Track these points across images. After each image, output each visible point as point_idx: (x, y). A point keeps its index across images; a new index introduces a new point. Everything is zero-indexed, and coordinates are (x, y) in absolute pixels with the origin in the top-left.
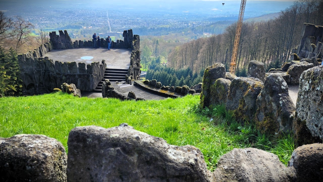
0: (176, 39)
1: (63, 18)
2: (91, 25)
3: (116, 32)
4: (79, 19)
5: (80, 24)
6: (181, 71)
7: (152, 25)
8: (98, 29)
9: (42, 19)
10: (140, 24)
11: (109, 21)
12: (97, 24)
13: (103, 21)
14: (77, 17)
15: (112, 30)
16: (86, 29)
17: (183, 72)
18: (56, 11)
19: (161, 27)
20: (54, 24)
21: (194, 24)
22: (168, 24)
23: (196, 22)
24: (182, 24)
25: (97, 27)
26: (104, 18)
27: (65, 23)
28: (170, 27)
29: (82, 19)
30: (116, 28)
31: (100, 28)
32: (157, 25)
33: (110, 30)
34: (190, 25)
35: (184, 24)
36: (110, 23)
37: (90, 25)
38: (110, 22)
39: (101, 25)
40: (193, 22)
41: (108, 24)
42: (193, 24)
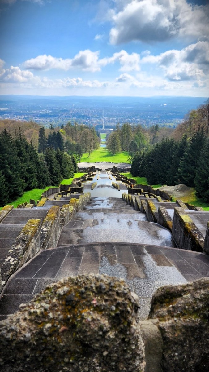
3: (108, 129)
11: (103, 120)
26: (98, 116)
29: (76, 117)
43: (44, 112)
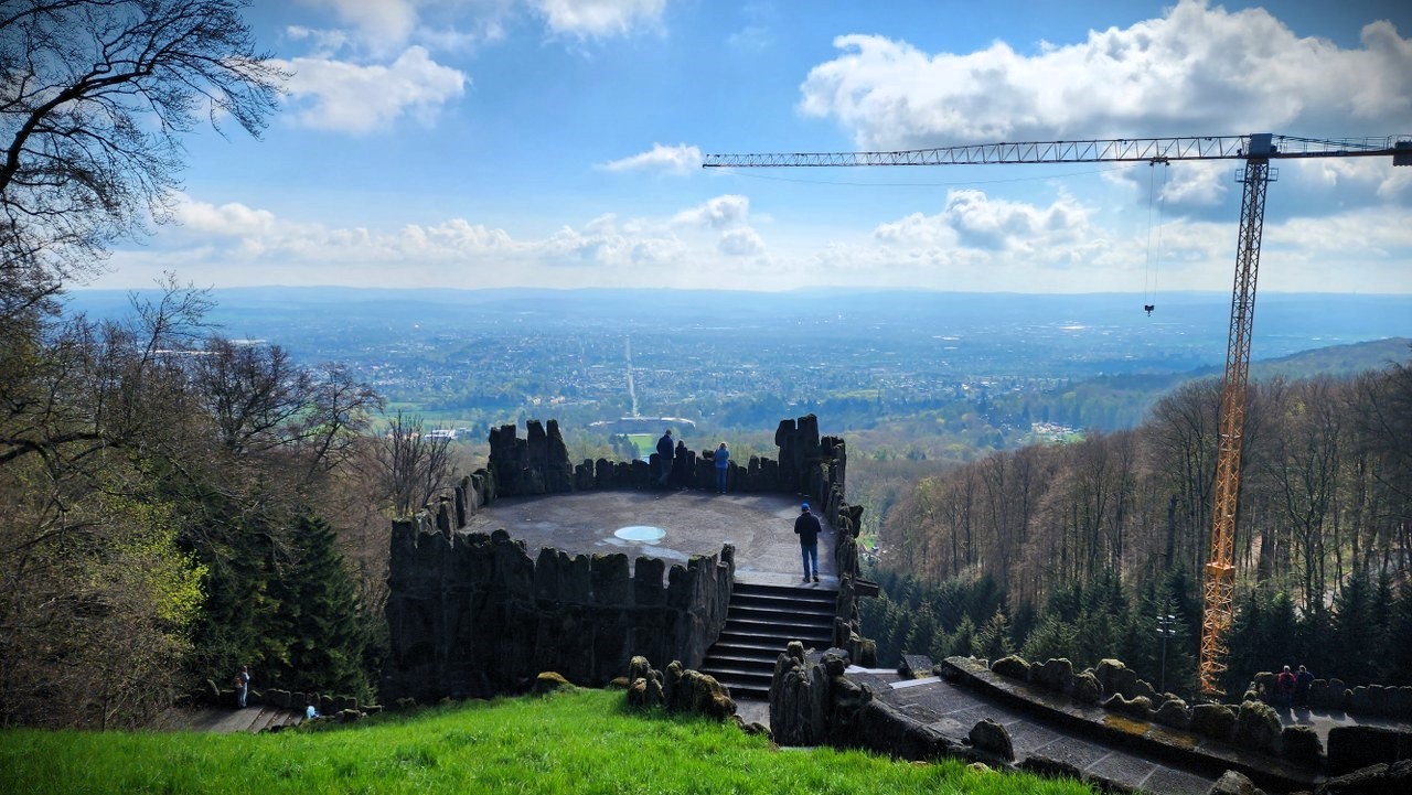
0: (909, 445)
1: (459, 365)
2: (562, 393)
3: (656, 418)
4: (517, 371)
5: (518, 386)
6: (953, 588)
7: (806, 390)
8: (589, 406)
9: (380, 371)
10: (753, 386)
11: (631, 378)
12: (586, 387)
13: (610, 376)
14: (512, 360)
15: (640, 411)
16: (540, 406)
17: (960, 595)
18: (436, 340)
19: (840, 396)
20: (422, 390)
21: (985, 387)
22: (874, 388)
23: (996, 380)
24: (934, 386)
25: (585, 396)
26: (612, 363)
27: (464, 384)
28: (879, 398)
29: (530, 368)
30: (658, 400)
31: (593, 401)
32: (824, 391)
33: (635, 409)
34: (968, 391)
35: (940, 386)
36: (636, 385)
37: (557, 392)
38: (635, 378)
39: (599, 391)
40: (980, 380)
41: (628, 385)
42: (980, 386)
43: (405, 349)
